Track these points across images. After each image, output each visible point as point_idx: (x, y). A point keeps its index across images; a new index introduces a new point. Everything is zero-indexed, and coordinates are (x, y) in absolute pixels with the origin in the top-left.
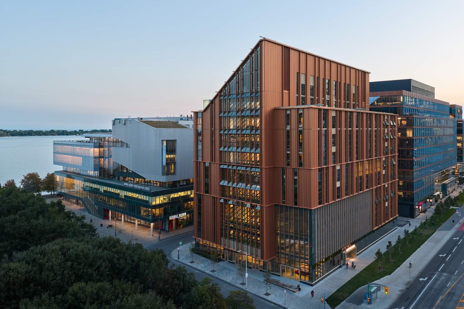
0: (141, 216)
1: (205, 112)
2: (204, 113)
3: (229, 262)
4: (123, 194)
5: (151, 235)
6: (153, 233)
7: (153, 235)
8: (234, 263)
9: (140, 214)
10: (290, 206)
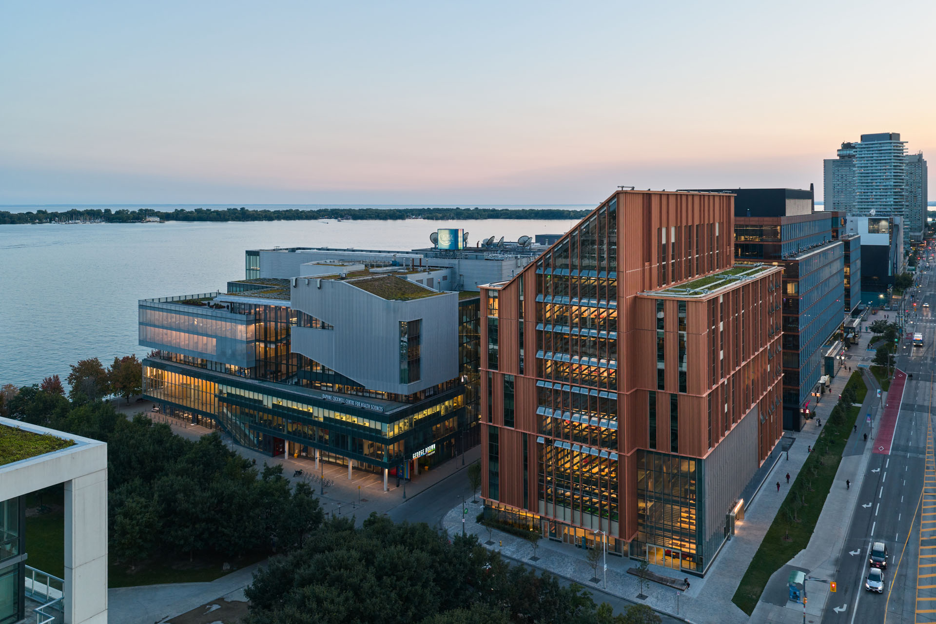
0: (364, 455)
1: (504, 291)
2: (504, 293)
3: (550, 539)
4: (320, 414)
5: (385, 489)
6: (388, 486)
7: (388, 490)
8: (560, 542)
9: (362, 452)
10: (664, 452)
